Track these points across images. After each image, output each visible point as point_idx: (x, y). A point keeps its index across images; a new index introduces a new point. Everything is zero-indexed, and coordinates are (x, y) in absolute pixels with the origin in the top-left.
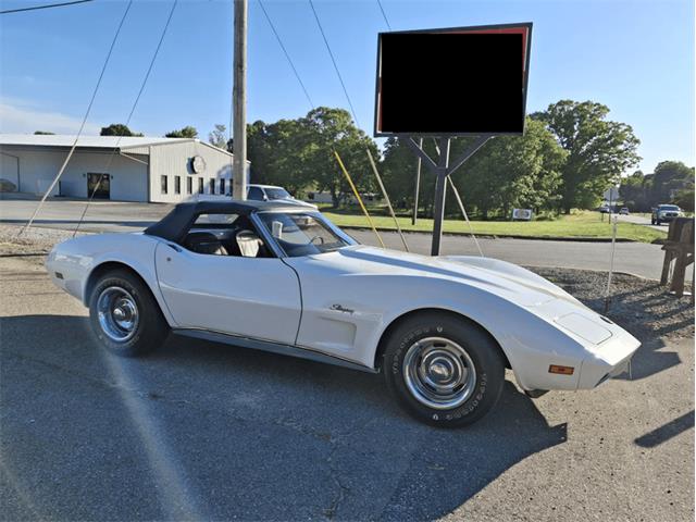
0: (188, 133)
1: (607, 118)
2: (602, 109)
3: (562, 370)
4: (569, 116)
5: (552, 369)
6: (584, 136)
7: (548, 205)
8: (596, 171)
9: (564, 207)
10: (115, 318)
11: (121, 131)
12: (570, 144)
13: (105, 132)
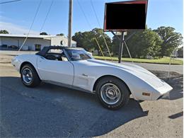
0: (61, 35)
1: (174, 31)
2: (173, 29)
3: (146, 94)
4: (164, 31)
5: (143, 94)
6: (168, 36)
7: (157, 55)
8: (171, 46)
9: (161, 56)
10: (27, 77)
11: (45, 34)
12: (164, 39)
13: (41, 34)
